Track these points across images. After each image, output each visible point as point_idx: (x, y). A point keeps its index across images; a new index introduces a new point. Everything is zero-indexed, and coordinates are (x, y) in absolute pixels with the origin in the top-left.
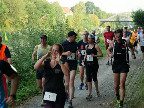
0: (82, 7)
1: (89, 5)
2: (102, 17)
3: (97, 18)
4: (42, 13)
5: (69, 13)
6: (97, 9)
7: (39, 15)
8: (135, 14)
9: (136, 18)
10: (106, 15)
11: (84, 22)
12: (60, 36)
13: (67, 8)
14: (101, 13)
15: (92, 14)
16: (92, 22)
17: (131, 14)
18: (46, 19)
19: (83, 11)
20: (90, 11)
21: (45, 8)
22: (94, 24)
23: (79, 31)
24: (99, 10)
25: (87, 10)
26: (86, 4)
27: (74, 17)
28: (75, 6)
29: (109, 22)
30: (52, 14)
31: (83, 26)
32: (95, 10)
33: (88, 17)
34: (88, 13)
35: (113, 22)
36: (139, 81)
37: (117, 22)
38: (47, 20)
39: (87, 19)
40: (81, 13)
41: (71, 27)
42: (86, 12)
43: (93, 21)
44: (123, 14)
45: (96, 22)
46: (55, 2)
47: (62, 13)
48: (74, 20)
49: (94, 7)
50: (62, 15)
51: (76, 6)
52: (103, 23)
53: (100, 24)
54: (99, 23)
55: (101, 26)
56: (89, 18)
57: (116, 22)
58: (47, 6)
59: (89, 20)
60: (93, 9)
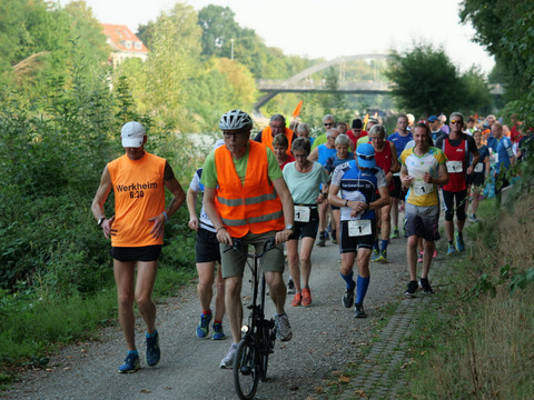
0: (187, 26)
1: (213, 20)
2: (267, 72)
3: (245, 75)
4: (17, 48)
5: (133, 49)
6: (247, 38)
7: (7, 54)
8: (403, 64)
9: (407, 81)
10: (283, 65)
11: (194, 92)
12: (92, 146)
13: (125, 28)
14: (264, 57)
15: (225, 60)
16: (224, 89)
17: (384, 64)
18: (33, 74)
19: (190, 46)
20: (218, 43)
21: (31, 25)
22: (234, 99)
23: (170, 125)
24: (254, 43)
25: (204, 39)
26: (203, 16)
27: (152, 69)
28: (155, 21)
29: (293, 95)
30: (58, 53)
31: (188, 108)
32: (237, 43)
33: (208, 70)
34: (211, 54)
35: (312, 91)
36: (410, 339)
37: (327, 92)
38: (39, 75)
39: (206, 77)
40: (181, 52)
41: (138, 109)
42: (200, 49)
43: (231, 87)
44: (351, 61)
45: (240, 90)
46: (75, 5)
47: (103, 48)
48: (152, 82)
49: (234, 29)
50: (104, 56)
51: (161, 20)
52: (268, 96)
53: (258, 99)
54: (253, 96)
55: (261, 109)
56: (213, 74)
57: (325, 96)
58: (41, 16)
59: (212, 81)
60: (230, 37)
